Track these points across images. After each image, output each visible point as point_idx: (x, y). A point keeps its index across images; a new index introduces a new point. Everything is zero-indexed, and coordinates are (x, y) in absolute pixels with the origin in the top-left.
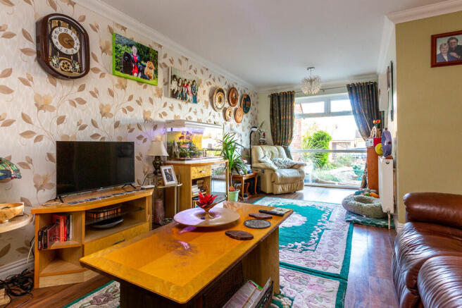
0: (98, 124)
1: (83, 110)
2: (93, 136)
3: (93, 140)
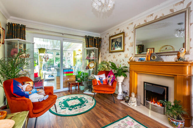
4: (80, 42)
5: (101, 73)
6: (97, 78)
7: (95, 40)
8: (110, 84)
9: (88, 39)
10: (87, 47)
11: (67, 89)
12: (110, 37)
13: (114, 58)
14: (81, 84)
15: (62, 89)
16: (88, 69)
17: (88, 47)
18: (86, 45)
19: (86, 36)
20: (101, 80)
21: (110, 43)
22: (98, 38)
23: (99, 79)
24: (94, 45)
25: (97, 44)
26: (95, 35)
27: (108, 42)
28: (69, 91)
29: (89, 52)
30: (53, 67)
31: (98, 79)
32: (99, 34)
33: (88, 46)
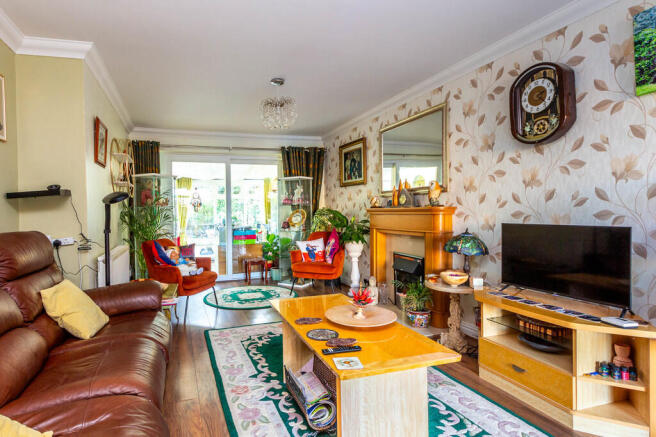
0: (609, 194)
1: (579, 177)
2: (598, 216)
3: (599, 223)
4: (270, 162)
5: (315, 236)
6: (302, 246)
7: (307, 154)
8: (329, 261)
9: (288, 153)
10: (286, 175)
11: (241, 276)
12: (342, 147)
13: (350, 199)
14: (275, 265)
15: (230, 275)
16: (289, 227)
17: (290, 175)
18: (285, 169)
19: (283, 148)
20: (311, 252)
21: (340, 163)
22: (315, 149)
23: (307, 249)
24: (305, 169)
25: (314, 164)
26: (306, 142)
27: (337, 160)
28: (246, 280)
29: (291, 186)
30: (211, 227)
31: (304, 250)
32: (320, 138)
33: (288, 171)
